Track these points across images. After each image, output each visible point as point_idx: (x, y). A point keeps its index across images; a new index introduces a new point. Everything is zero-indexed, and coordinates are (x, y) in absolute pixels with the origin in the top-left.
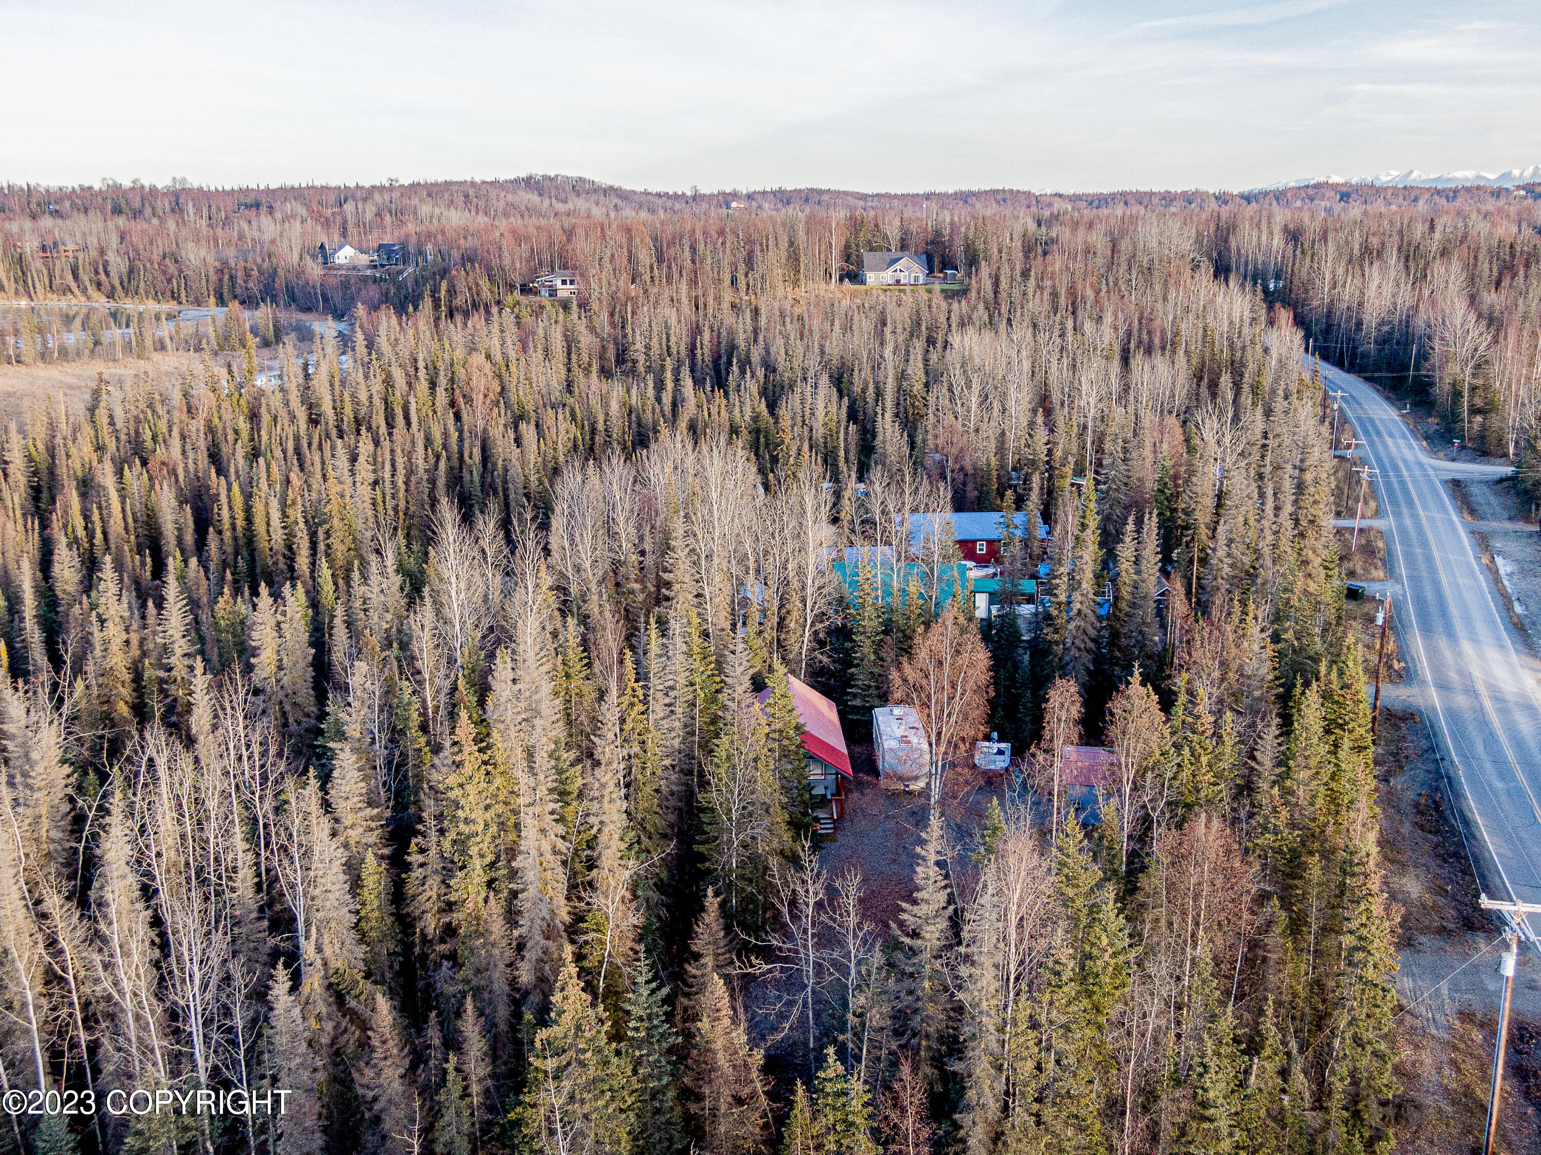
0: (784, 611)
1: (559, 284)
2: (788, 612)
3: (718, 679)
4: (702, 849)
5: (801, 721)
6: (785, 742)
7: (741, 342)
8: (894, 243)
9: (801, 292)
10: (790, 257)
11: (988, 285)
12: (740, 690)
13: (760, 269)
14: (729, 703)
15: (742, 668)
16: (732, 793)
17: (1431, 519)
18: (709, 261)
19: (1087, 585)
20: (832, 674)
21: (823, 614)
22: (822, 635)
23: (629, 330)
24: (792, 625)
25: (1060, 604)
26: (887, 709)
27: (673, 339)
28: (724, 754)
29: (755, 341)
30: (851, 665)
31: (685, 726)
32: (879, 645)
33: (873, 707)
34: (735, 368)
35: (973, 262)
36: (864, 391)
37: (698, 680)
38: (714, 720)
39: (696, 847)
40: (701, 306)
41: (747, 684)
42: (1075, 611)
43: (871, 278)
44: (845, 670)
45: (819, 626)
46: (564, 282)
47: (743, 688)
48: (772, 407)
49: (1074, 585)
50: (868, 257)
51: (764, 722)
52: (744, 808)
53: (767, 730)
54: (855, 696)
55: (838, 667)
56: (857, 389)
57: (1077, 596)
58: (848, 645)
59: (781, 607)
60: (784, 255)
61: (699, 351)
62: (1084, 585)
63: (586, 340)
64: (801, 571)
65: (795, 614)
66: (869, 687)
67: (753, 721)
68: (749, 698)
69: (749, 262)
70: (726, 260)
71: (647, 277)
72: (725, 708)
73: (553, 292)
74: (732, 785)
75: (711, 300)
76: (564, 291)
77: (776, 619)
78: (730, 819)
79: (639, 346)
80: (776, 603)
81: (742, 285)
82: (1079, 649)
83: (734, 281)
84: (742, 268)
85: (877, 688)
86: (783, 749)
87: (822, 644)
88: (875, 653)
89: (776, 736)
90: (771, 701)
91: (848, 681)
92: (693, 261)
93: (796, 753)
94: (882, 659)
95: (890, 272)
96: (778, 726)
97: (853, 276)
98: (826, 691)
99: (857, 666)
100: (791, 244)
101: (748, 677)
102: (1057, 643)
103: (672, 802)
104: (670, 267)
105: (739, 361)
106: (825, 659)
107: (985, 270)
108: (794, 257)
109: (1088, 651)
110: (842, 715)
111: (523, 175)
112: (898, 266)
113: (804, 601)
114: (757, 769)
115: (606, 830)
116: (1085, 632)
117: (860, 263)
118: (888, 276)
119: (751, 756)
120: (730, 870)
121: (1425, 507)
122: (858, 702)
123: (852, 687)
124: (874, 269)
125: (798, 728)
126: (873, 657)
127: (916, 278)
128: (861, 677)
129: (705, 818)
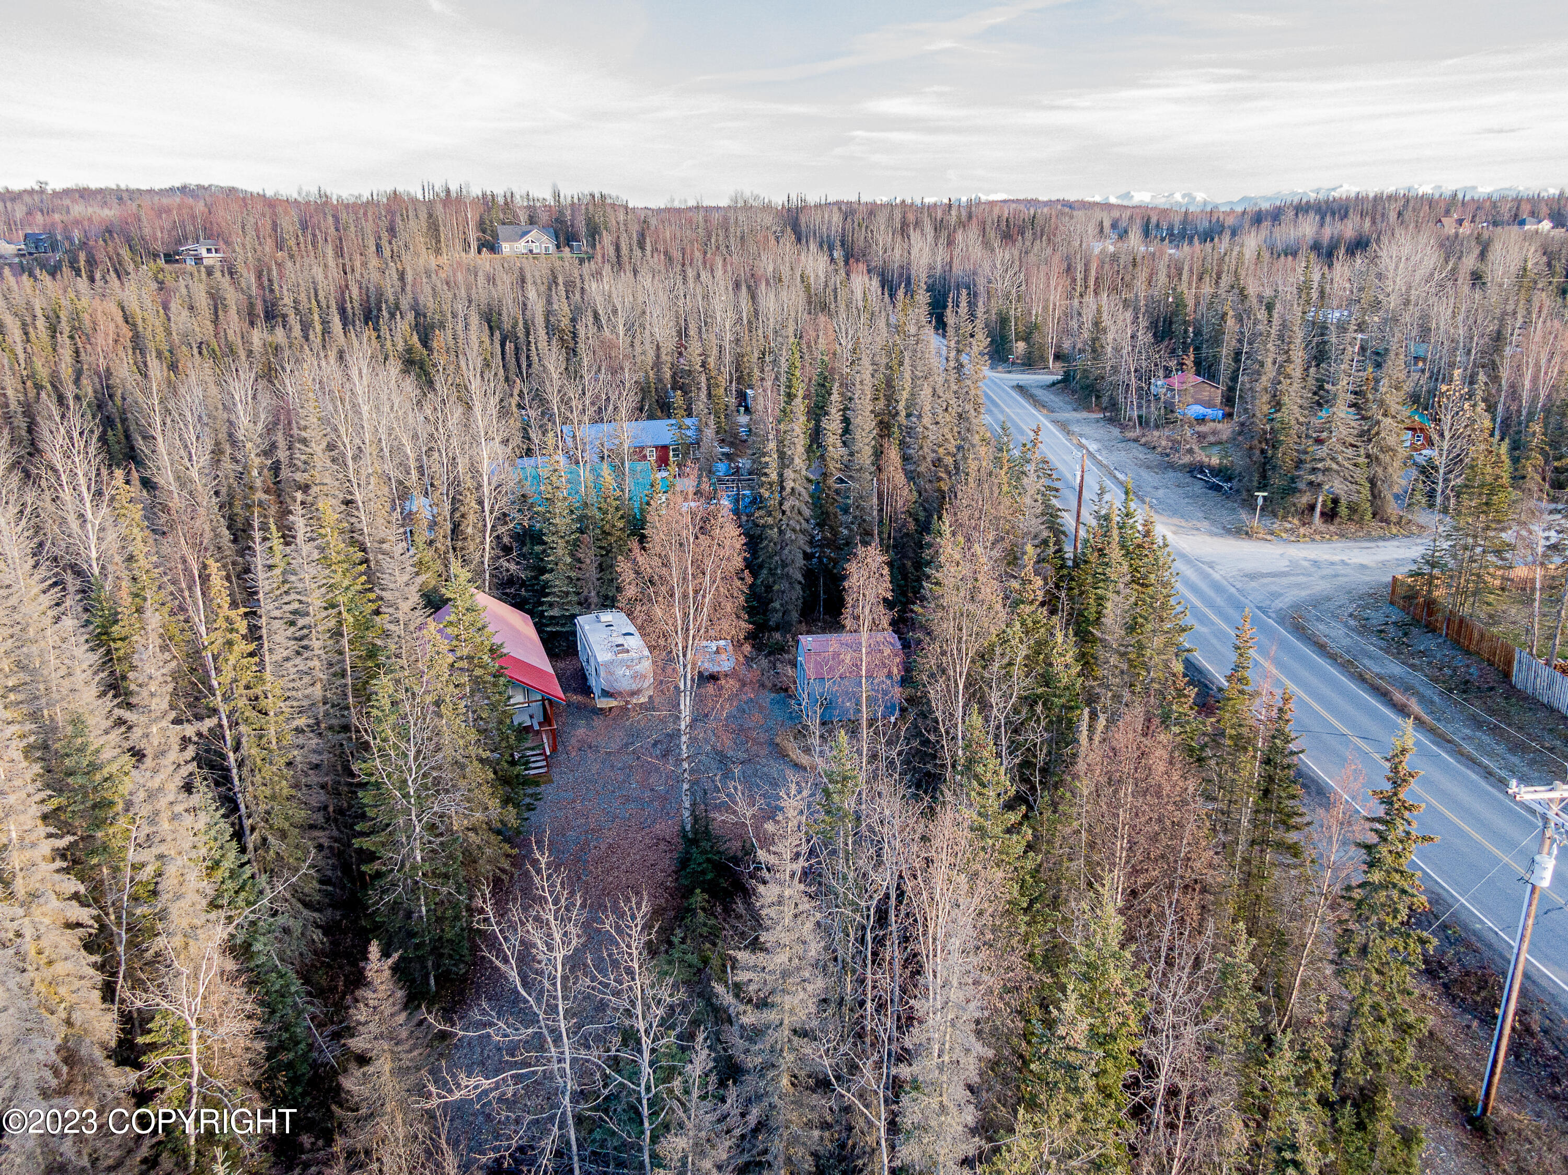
0: (458, 515)
1: (204, 253)
2: (463, 516)
3: (372, 596)
4: (366, 843)
5: (497, 640)
6: (478, 672)
7: (390, 294)
8: (523, 217)
9: (444, 259)
10: (429, 228)
11: (611, 251)
12: (405, 606)
13: (403, 236)
14: (392, 627)
15: (406, 577)
16: (405, 755)
17: (1017, 414)
18: (353, 229)
19: (799, 462)
20: (523, 584)
21: (505, 515)
22: (506, 540)
23: (276, 287)
24: (470, 530)
25: (771, 484)
26: (592, 616)
27: (321, 294)
28: (386, 703)
29: (403, 290)
30: (543, 571)
31: (331, 665)
32: (576, 544)
33: (574, 616)
34: (385, 313)
35: (594, 232)
36: (515, 326)
37: (341, 599)
38: (372, 653)
39: (356, 843)
40: (348, 270)
41: (415, 598)
42: (788, 490)
43: (506, 247)
44: (536, 578)
45: (502, 530)
46: (209, 251)
47: (410, 604)
48: (425, 342)
49: (784, 460)
50: (501, 230)
51: (444, 647)
52: (425, 775)
53: (450, 658)
54: (551, 605)
55: (530, 574)
56: (507, 326)
57: (788, 473)
58: (539, 548)
59: (453, 511)
60: (424, 225)
61: (349, 305)
62: (797, 461)
63: (232, 297)
64: (474, 470)
65: (472, 518)
66: (567, 594)
67: (429, 647)
68: (419, 617)
69: (392, 230)
70: (369, 227)
71: (292, 242)
72: (387, 634)
73: (198, 260)
74: (403, 745)
75: (358, 264)
76: (210, 259)
77: (449, 526)
78: (406, 796)
79: (288, 300)
80: (447, 507)
81: (387, 253)
82: (794, 530)
83: (379, 247)
84: (385, 236)
85: (578, 594)
86: (476, 682)
87: (507, 550)
88: (572, 555)
89: (464, 664)
90: (453, 618)
91: (543, 591)
92: (337, 230)
93: (495, 685)
94: (579, 561)
95: (522, 243)
96: (465, 652)
97: (490, 245)
98: (519, 604)
99: (552, 570)
100: (430, 216)
101: (414, 589)
102: (771, 527)
103: (314, 778)
104: (314, 235)
105: (388, 307)
106: (513, 567)
107: (607, 239)
108: (434, 228)
109: (802, 531)
110: (539, 628)
111: (178, 184)
112: (529, 237)
113: (481, 503)
114: (440, 716)
115: (171, 870)
116: (800, 513)
117: (495, 236)
118: (521, 246)
119: (429, 699)
120: (414, 868)
121: (1009, 406)
122: (555, 612)
123: (547, 595)
124: (508, 240)
125: (493, 651)
126: (569, 560)
127: (547, 248)
128: (557, 581)
129: (365, 797)
